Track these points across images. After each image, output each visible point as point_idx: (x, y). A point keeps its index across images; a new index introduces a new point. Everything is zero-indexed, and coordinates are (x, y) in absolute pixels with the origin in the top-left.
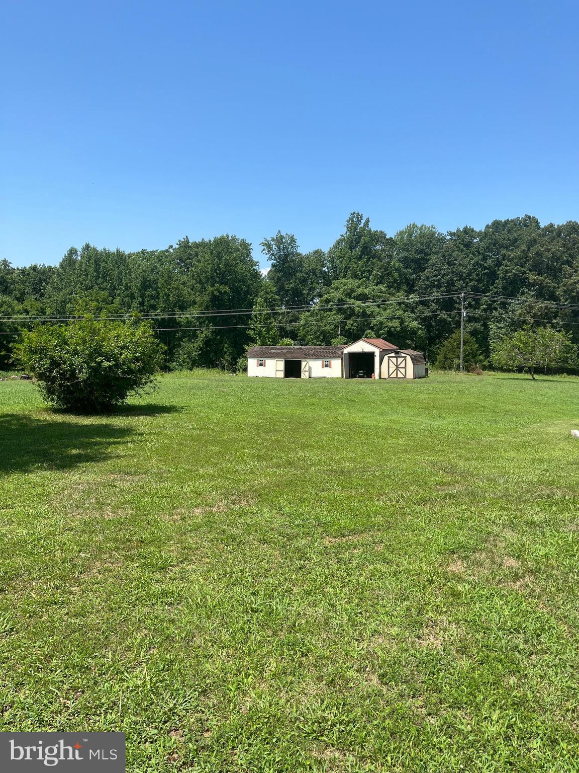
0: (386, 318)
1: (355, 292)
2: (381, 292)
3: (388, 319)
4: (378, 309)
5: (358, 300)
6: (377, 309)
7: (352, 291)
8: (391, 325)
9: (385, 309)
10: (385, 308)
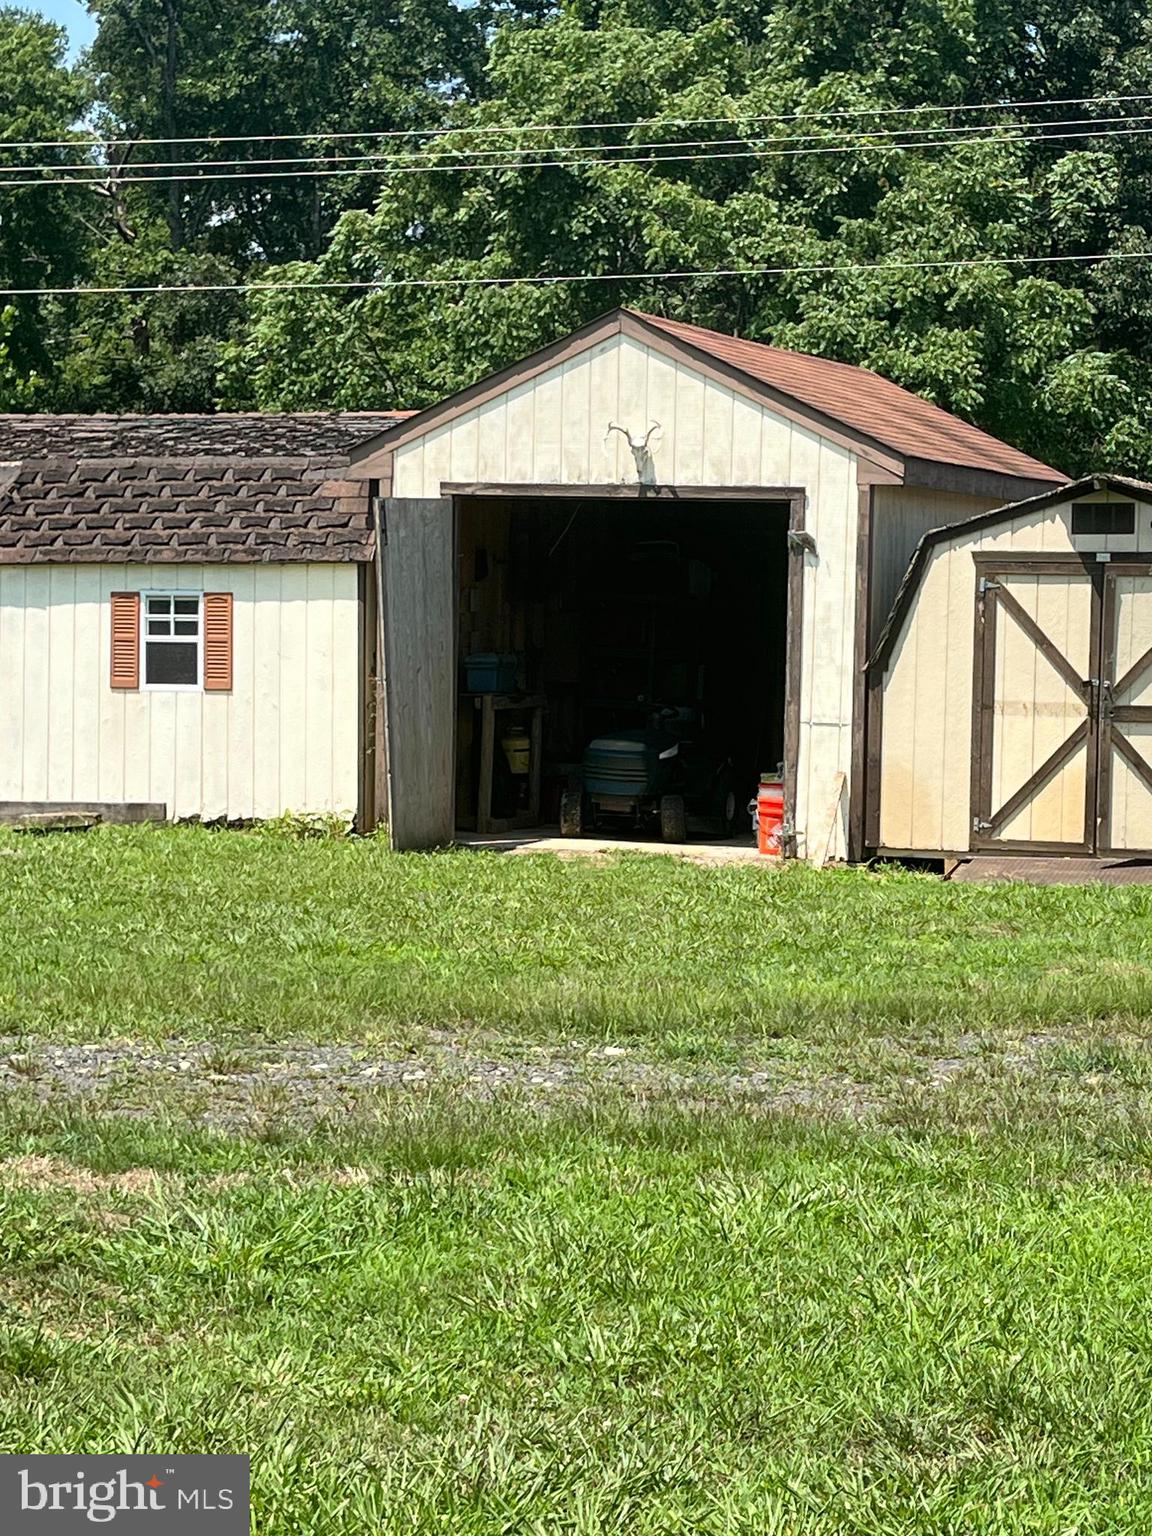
0: (876, 313)
1: (650, 110)
2: (848, 124)
3: (894, 317)
4: (820, 248)
5: (672, 171)
6: (809, 248)
7: (633, 102)
8: (918, 362)
9: (873, 250)
10: (872, 237)
